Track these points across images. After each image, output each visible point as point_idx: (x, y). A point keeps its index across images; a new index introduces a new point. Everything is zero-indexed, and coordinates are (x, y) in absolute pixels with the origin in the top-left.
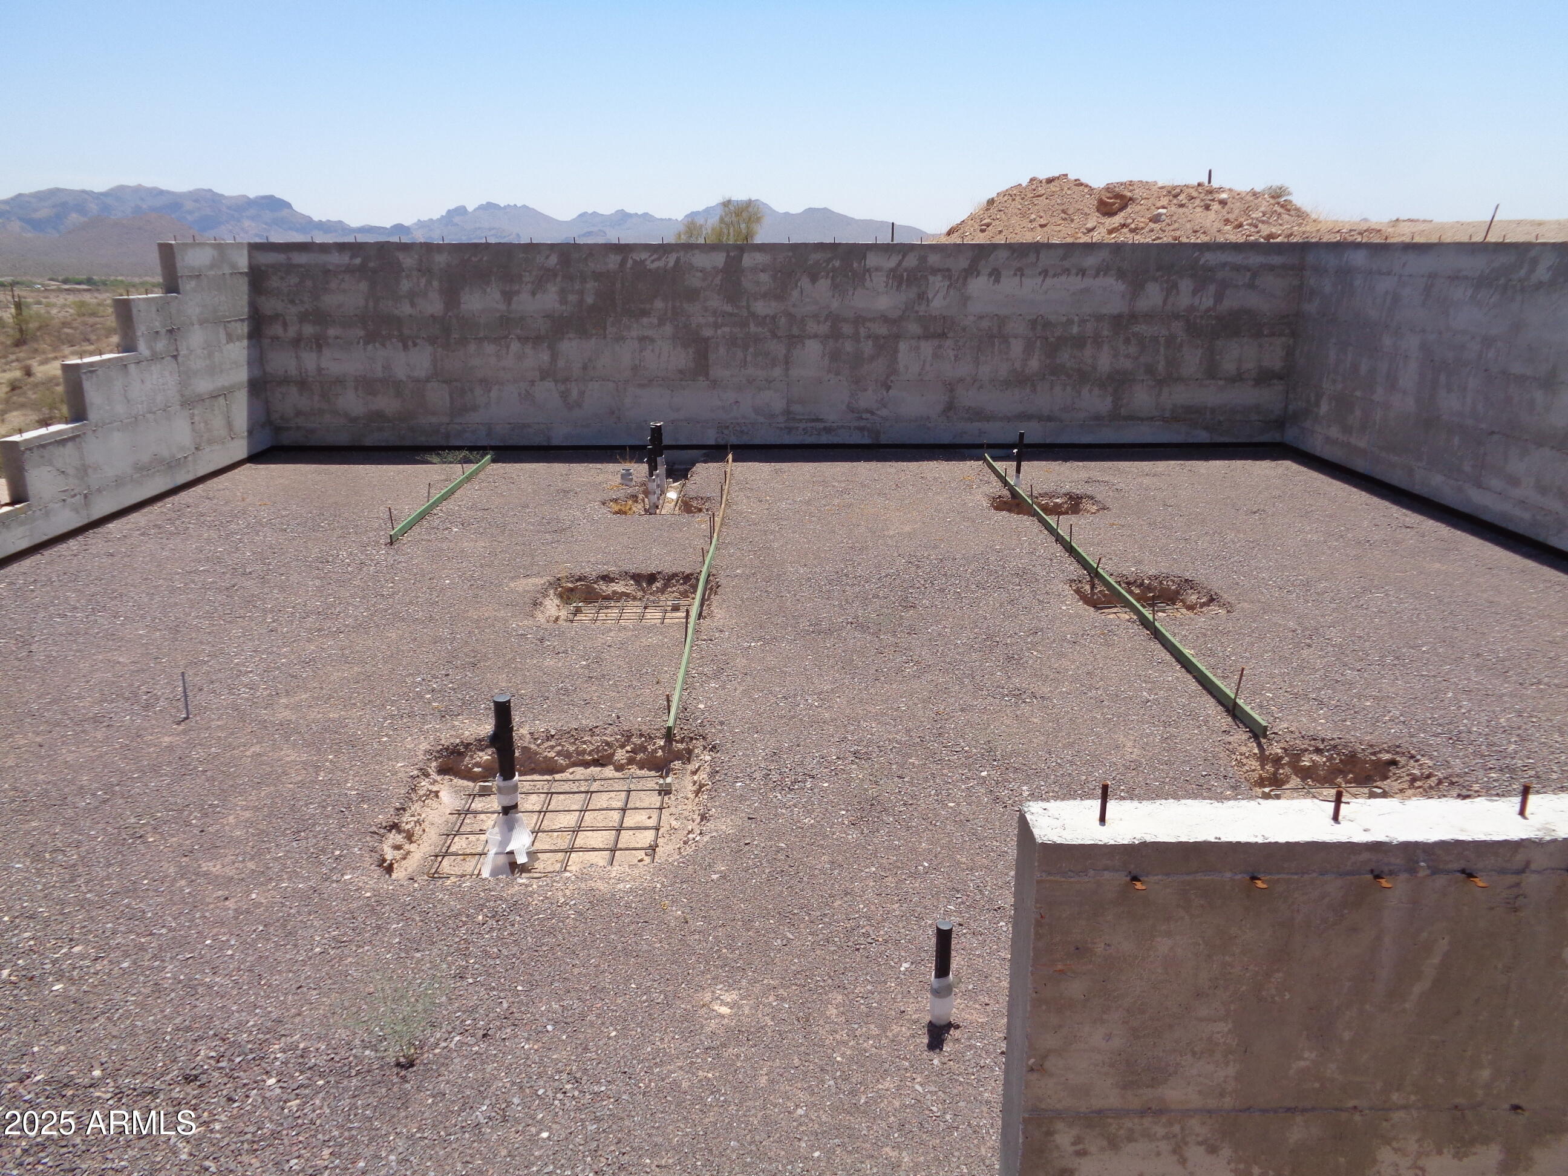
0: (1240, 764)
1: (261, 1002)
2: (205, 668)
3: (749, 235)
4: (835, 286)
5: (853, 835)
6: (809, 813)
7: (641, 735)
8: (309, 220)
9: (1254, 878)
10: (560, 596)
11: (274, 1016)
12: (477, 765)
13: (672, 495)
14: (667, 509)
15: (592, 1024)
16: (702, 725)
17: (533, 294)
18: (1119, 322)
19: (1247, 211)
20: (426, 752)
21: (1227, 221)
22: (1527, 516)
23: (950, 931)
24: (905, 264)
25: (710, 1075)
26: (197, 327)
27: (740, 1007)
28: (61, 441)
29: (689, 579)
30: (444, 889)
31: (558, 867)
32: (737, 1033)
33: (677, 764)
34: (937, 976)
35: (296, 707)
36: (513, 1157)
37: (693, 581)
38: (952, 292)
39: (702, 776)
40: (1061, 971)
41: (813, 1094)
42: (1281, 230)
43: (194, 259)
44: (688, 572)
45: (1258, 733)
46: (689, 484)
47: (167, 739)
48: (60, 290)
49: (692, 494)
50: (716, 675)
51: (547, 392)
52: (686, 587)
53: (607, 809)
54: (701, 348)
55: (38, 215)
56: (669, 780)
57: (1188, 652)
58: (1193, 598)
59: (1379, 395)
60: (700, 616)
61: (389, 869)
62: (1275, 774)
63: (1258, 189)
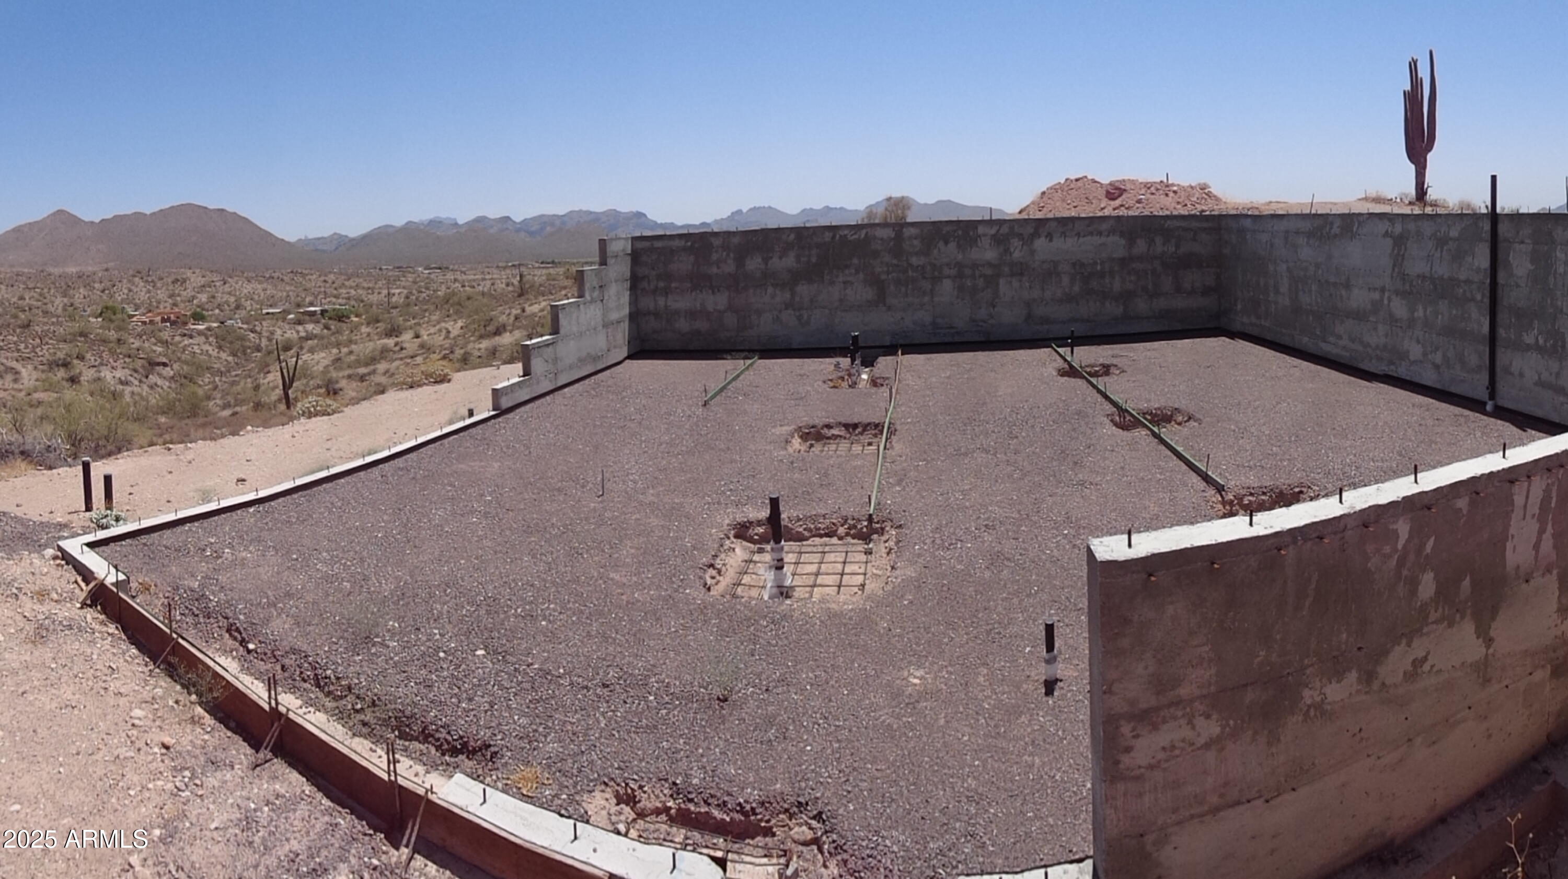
0: (1212, 507)
1: (644, 654)
2: (611, 469)
3: (904, 217)
4: (959, 246)
5: (987, 574)
6: (960, 562)
7: (853, 519)
8: (656, 223)
9: (1213, 563)
10: (801, 437)
11: (652, 663)
12: (756, 534)
13: (864, 376)
14: (861, 385)
15: (833, 686)
16: (890, 513)
17: (781, 258)
18: (1123, 262)
19: (1188, 197)
20: (728, 525)
21: (1178, 203)
22: (1348, 354)
23: (1052, 625)
24: (1001, 232)
25: (910, 720)
26: (614, 284)
27: (926, 679)
28: (547, 345)
29: (878, 427)
30: (740, 603)
31: (807, 595)
32: (925, 694)
33: (875, 536)
34: (1048, 651)
35: (658, 495)
36: (791, 760)
37: (880, 428)
38: (1025, 247)
39: (891, 543)
40: (1117, 634)
41: (972, 728)
42: (1208, 207)
43: (615, 247)
44: (877, 422)
45: (1220, 489)
46: (875, 369)
47: (592, 505)
48: (539, 268)
49: (878, 375)
50: (899, 482)
51: (788, 317)
52: (877, 431)
53: (835, 562)
54: (880, 286)
55: (533, 229)
56: (871, 546)
57: (1180, 449)
58: (1180, 419)
59: (1272, 296)
60: (885, 448)
61: (709, 589)
62: (1231, 510)
63: (1193, 184)
